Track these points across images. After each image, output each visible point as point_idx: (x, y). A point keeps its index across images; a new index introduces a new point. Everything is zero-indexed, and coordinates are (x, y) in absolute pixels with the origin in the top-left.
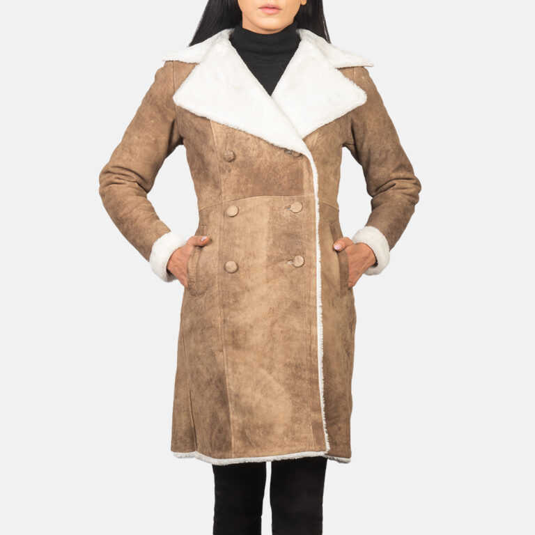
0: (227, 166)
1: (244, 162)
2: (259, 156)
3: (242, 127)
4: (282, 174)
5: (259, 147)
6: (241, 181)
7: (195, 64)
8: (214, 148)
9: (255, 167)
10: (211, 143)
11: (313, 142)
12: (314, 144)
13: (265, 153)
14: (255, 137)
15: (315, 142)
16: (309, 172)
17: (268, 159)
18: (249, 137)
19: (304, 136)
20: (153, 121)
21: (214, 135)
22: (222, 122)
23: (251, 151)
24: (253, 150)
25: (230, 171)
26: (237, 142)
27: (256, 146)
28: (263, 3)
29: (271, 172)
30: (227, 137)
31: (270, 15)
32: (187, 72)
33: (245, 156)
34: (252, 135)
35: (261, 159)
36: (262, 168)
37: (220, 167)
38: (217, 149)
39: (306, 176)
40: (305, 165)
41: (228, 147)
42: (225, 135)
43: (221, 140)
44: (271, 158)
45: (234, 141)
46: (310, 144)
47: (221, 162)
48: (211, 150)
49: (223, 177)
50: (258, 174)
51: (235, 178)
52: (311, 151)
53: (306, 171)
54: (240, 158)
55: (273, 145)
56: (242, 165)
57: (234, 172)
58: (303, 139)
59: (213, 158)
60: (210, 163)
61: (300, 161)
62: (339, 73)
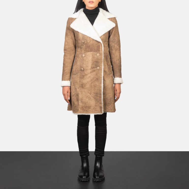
0: (83, 44)
2: (90, 42)
3: (86, 34)
4: (95, 46)
5: (90, 39)
6: (86, 48)
10: (79, 38)
21: (80, 36)
26: (85, 38)
27: (89, 39)
29: (92, 46)
31: (91, 4)
32: (74, 20)
33: (87, 42)
36: (90, 45)
38: (81, 40)
39: (101, 47)
40: (100, 44)
41: (83, 40)
43: (81, 38)
44: (93, 42)
45: (84, 38)
46: (101, 38)
47: (81, 43)
48: (79, 40)
49: (82, 47)
50: (89, 47)
51: (84, 47)
52: (102, 40)
53: (101, 46)
54: (86, 42)
55: (93, 39)
56: (86, 44)
57: (84, 46)
58: (100, 37)
59: (80, 42)
60: (79, 43)
61: (99, 43)
62: (108, 20)
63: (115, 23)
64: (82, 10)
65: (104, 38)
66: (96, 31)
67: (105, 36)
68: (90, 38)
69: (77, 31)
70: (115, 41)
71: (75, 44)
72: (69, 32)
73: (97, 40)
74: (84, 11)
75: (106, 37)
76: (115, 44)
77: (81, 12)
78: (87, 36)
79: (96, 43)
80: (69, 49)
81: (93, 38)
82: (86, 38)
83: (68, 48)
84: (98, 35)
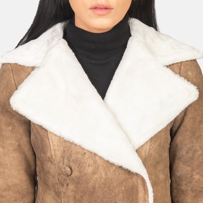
0: (65, 180)
1: (79, 178)
2: (94, 173)
3: (77, 141)
4: (117, 191)
5: (95, 162)
6: (77, 197)
7: (33, 68)
8: (52, 160)
9: (91, 184)
10: (49, 154)
11: (146, 151)
12: (147, 153)
13: (101, 169)
14: (90, 152)
15: (147, 151)
16: (145, 190)
17: (104, 175)
18: (86, 152)
19: (137, 147)
20: (10, 128)
21: (52, 148)
22: (58, 134)
23: (87, 168)
24: (89, 165)
25: (68, 185)
26: (74, 157)
27: (91, 162)
28: (94, 3)
29: (106, 189)
30: (64, 152)
31: (100, 15)
32: (27, 74)
33: (80, 172)
34: (88, 151)
35: (96, 176)
36: (97, 186)
37: (58, 179)
38: (56, 162)
39: (141, 194)
40: (140, 182)
41: (66, 161)
42: (62, 149)
43: (59, 154)
44: (106, 175)
45: (70, 156)
46: (143, 154)
47: (59, 174)
48: (50, 160)
49: (63, 189)
50: (93, 192)
51: (70, 193)
52: (145, 162)
53: (141, 189)
54: (76, 174)
55: (108, 161)
56: (78, 182)
57: (71, 187)
58: (137, 151)
59: (52, 169)
60: (48, 172)
61: (135, 178)
62: (169, 71)
63: (194, 84)
64: (58, 28)
65: (151, 152)
66: (119, 125)
67: (158, 143)
68: (95, 155)
69: (41, 127)
70: (193, 155)
71: (33, 168)
72: (9, 124)
73: (126, 166)
74: (65, 37)
75: (160, 145)
76: (193, 170)
77: (56, 39)
78: (83, 149)
79: (123, 176)
80: (10, 193)
81: (107, 157)
82: (80, 156)
83: (5, 190)
84: (130, 141)
